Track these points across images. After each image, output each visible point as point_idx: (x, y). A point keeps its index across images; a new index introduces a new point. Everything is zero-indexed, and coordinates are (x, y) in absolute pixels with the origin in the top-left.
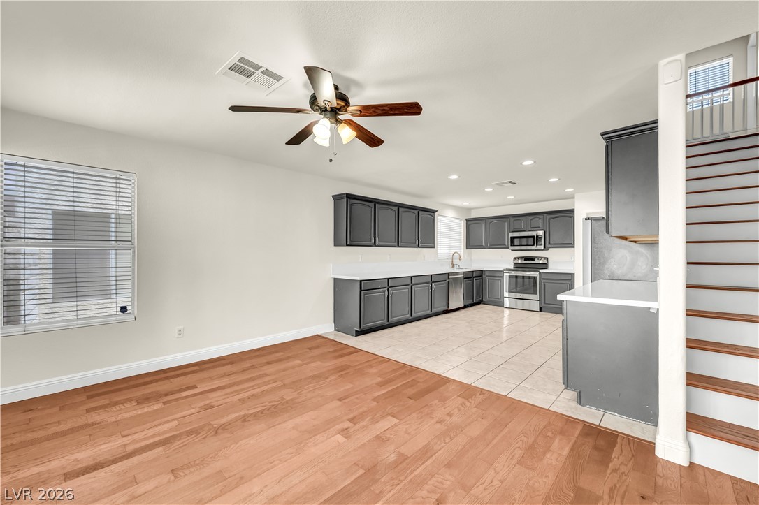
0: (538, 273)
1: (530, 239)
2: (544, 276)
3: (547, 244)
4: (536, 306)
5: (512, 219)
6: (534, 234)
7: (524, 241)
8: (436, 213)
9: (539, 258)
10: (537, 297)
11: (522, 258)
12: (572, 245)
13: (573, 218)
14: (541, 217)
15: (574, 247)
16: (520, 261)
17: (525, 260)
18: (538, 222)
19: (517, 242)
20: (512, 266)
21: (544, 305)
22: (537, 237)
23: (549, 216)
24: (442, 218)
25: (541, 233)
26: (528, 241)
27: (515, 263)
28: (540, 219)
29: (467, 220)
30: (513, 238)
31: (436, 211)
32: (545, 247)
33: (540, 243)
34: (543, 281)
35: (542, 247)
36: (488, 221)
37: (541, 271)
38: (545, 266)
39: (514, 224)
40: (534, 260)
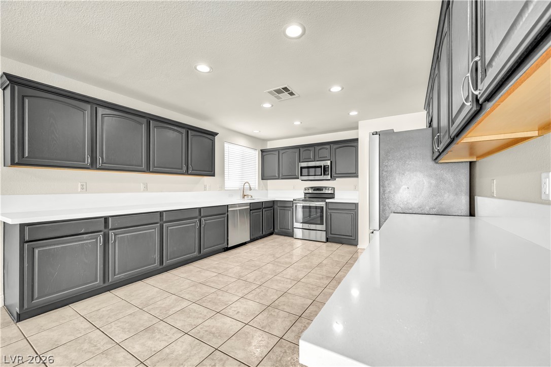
0: (324, 203)
1: (317, 169)
2: (330, 206)
3: (334, 174)
4: (322, 236)
5: (302, 150)
6: (322, 163)
7: (312, 171)
8: (216, 137)
9: (326, 188)
10: (323, 227)
11: (312, 188)
12: (355, 175)
13: (356, 147)
14: (328, 147)
15: (357, 176)
16: (310, 191)
17: (314, 190)
18: (325, 152)
19: (305, 171)
20: (302, 196)
21: (330, 235)
22: (324, 166)
23: (335, 146)
24: (231, 146)
25: (328, 163)
26: (315, 171)
27: (305, 193)
28: (327, 149)
29: (262, 151)
30: (302, 168)
31: (217, 134)
32: (331, 177)
33: (327, 173)
34: (329, 211)
35: (329, 177)
36: (281, 152)
37: (328, 201)
38: (332, 196)
39: (304, 154)
40: (322, 190)
